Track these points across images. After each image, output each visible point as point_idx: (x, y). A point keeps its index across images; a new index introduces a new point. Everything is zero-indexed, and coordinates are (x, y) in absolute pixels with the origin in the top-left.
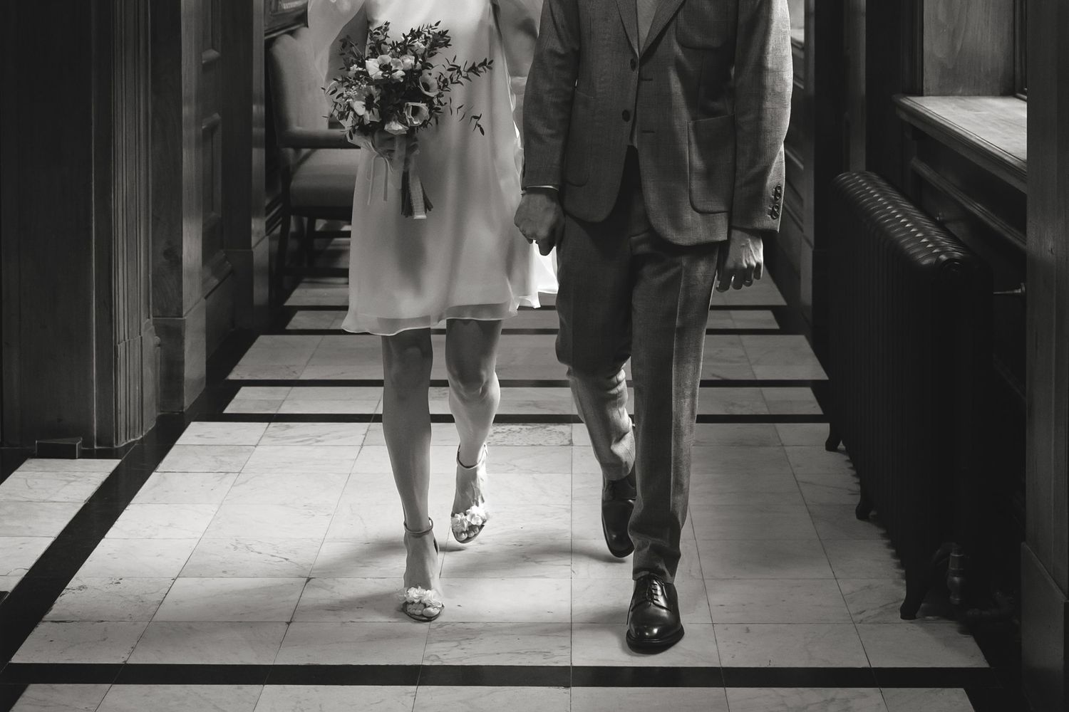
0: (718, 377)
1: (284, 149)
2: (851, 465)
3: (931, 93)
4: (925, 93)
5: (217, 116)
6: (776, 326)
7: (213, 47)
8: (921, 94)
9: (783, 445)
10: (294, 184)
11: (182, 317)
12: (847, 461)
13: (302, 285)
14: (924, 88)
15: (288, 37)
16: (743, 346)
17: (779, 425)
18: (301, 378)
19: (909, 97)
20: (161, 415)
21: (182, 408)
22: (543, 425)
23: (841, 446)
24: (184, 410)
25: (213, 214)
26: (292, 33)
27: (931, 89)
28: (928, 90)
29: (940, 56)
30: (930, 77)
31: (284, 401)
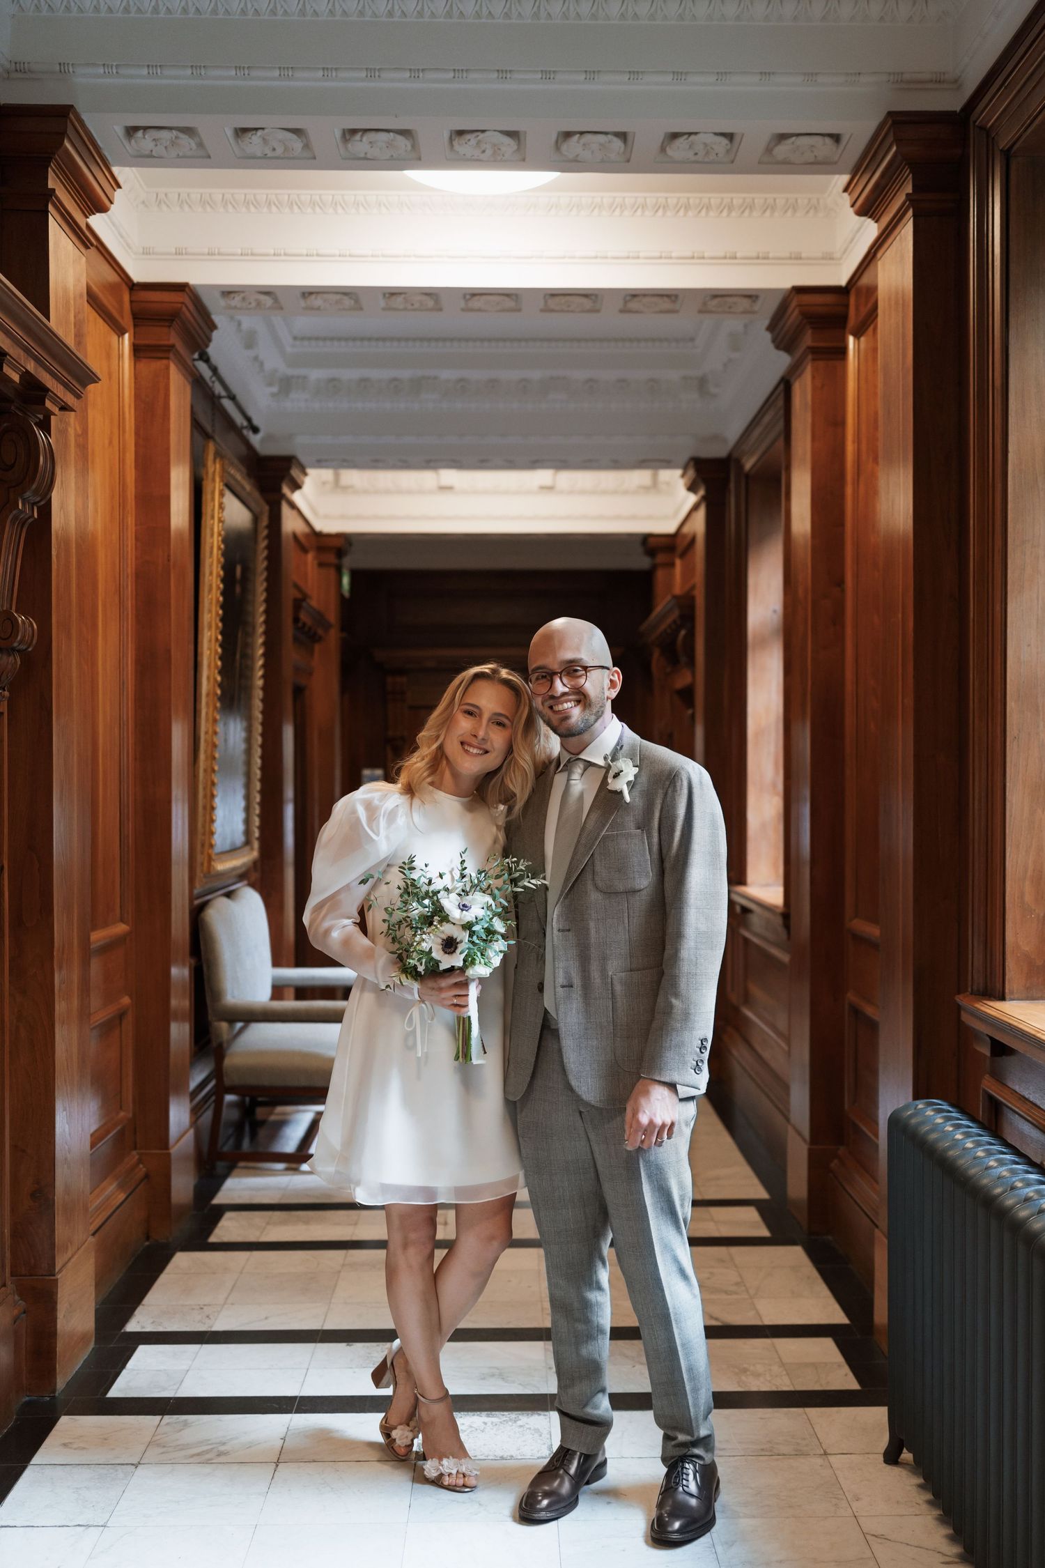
0: (716, 1319)
1: (216, 1023)
2: (929, 1496)
3: (1016, 996)
4: (1007, 996)
5: (126, 1000)
6: (764, 1232)
7: (122, 920)
8: (1002, 998)
9: (825, 1454)
10: (227, 1062)
11: (54, 1275)
12: (920, 1486)
13: (236, 1171)
14: (1007, 991)
15: (225, 900)
16: (736, 1266)
17: (813, 1412)
18: (215, 1328)
19: (985, 1002)
20: (28, 1403)
21: (54, 1391)
22: (513, 1415)
23: (906, 1456)
24: (57, 1394)
25: (122, 1114)
26: (229, 895)
27: (1015, 991)
28: (1012, 993)
29: (1027, 949)
30: (1014, 975)
31: (188, 1371)
